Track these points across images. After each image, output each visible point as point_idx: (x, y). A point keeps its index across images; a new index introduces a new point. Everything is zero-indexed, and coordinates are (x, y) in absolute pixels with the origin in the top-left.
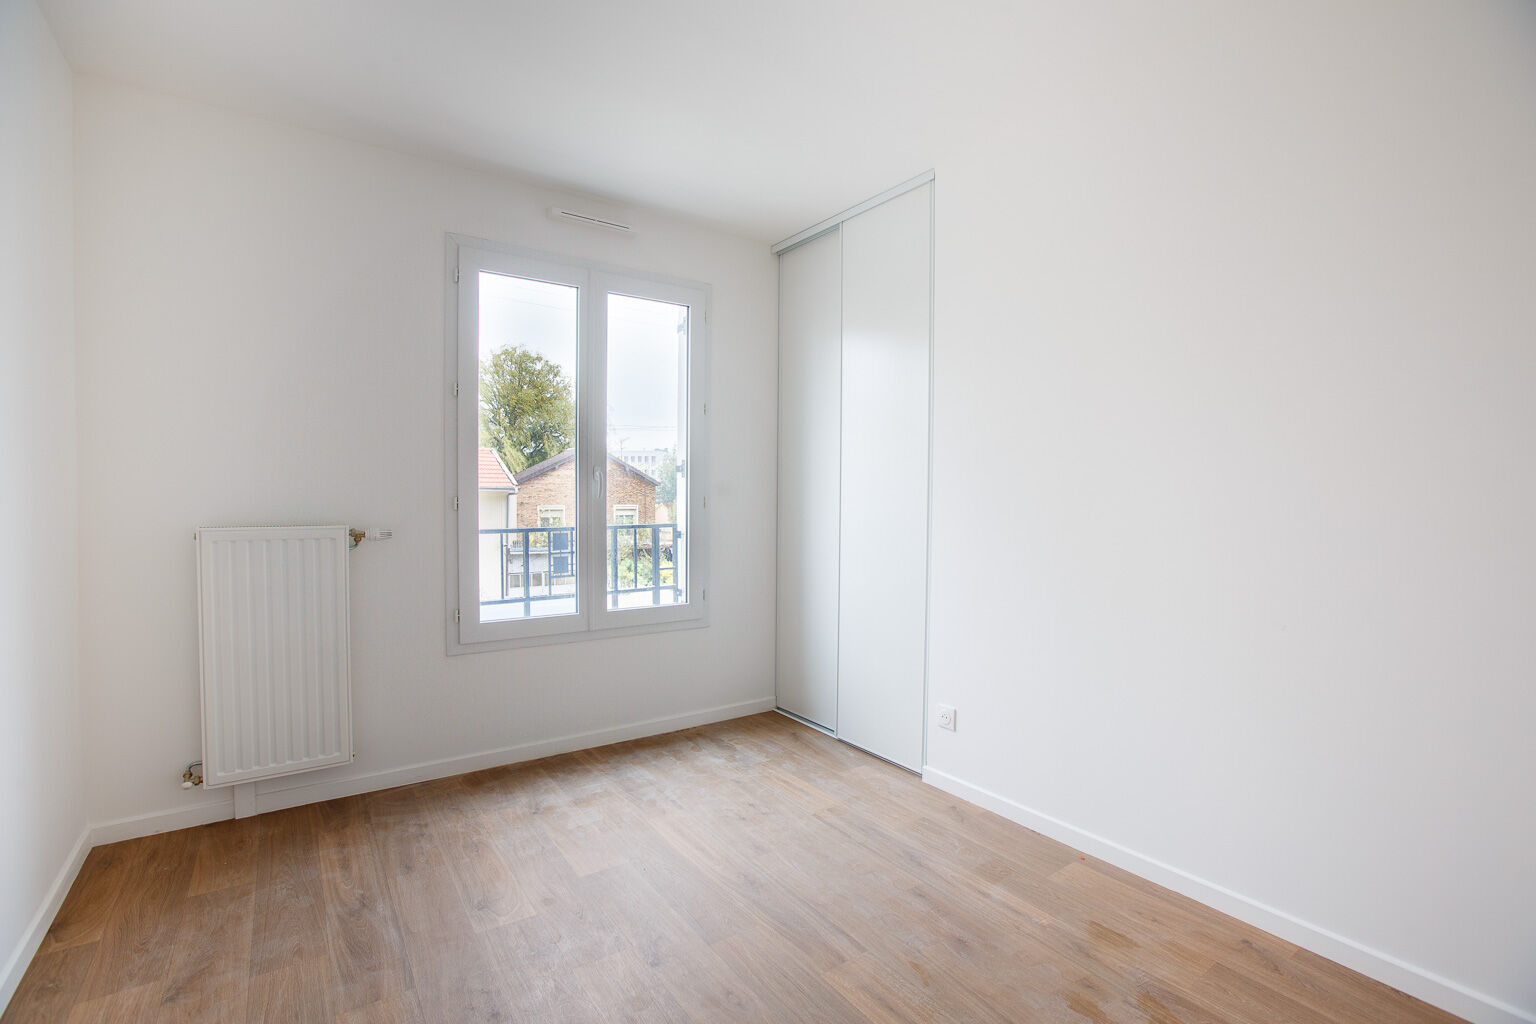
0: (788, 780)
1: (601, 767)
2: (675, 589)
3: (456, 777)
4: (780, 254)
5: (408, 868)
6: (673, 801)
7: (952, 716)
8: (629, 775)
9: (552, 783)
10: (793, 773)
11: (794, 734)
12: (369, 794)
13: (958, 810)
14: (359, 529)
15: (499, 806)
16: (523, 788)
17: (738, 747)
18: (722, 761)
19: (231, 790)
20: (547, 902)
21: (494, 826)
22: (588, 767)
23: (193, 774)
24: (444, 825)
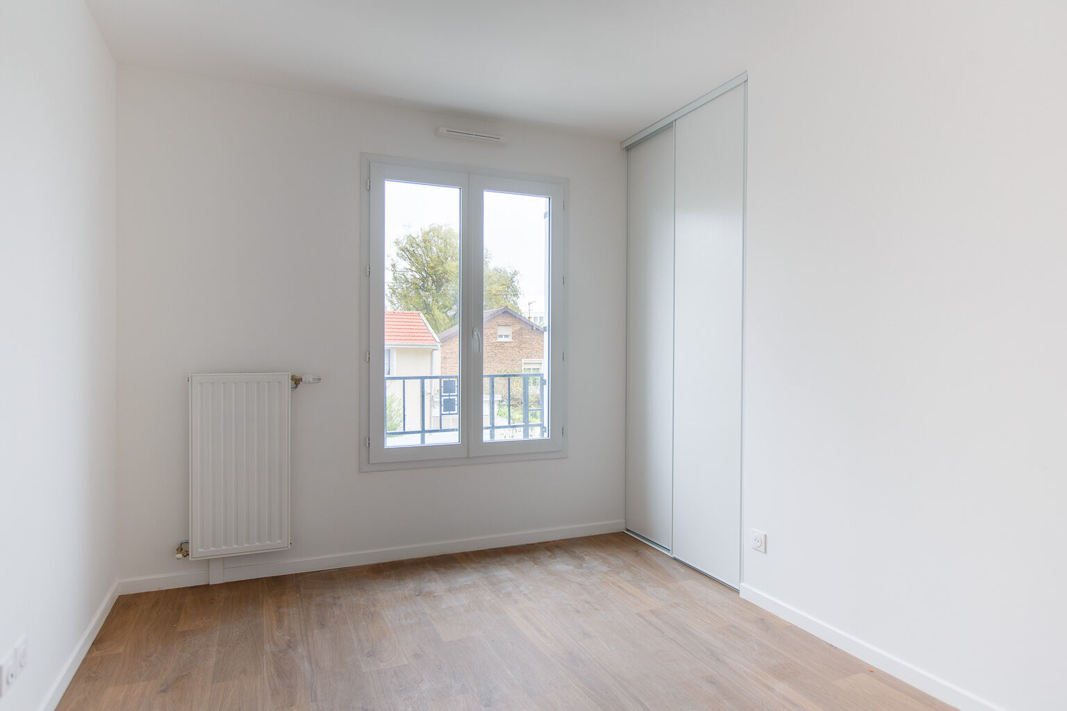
0: (622, 585)
1: (473, 565)
2: (541, 426)
3: (365, 566)
4: (628, 149)
5: (322, 625)
6: (525, 594)
7: (763, 540)
8: (496, 574)
9: (435, 575)
10: (628, 581)
11: (637, 551)
12: (301, 574)
13: (766, 621)
14: (298, 375)
15: (392, 588)
16: (412, 577)
17: (587, 558)
18: (571, 568)
19: (207, 562)
20: (416, 656)
21: (386, 601)
22: (464, 565)
23: (183, 549)
24: (352, 599)
